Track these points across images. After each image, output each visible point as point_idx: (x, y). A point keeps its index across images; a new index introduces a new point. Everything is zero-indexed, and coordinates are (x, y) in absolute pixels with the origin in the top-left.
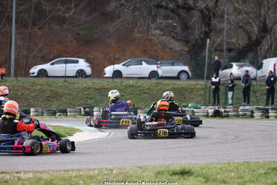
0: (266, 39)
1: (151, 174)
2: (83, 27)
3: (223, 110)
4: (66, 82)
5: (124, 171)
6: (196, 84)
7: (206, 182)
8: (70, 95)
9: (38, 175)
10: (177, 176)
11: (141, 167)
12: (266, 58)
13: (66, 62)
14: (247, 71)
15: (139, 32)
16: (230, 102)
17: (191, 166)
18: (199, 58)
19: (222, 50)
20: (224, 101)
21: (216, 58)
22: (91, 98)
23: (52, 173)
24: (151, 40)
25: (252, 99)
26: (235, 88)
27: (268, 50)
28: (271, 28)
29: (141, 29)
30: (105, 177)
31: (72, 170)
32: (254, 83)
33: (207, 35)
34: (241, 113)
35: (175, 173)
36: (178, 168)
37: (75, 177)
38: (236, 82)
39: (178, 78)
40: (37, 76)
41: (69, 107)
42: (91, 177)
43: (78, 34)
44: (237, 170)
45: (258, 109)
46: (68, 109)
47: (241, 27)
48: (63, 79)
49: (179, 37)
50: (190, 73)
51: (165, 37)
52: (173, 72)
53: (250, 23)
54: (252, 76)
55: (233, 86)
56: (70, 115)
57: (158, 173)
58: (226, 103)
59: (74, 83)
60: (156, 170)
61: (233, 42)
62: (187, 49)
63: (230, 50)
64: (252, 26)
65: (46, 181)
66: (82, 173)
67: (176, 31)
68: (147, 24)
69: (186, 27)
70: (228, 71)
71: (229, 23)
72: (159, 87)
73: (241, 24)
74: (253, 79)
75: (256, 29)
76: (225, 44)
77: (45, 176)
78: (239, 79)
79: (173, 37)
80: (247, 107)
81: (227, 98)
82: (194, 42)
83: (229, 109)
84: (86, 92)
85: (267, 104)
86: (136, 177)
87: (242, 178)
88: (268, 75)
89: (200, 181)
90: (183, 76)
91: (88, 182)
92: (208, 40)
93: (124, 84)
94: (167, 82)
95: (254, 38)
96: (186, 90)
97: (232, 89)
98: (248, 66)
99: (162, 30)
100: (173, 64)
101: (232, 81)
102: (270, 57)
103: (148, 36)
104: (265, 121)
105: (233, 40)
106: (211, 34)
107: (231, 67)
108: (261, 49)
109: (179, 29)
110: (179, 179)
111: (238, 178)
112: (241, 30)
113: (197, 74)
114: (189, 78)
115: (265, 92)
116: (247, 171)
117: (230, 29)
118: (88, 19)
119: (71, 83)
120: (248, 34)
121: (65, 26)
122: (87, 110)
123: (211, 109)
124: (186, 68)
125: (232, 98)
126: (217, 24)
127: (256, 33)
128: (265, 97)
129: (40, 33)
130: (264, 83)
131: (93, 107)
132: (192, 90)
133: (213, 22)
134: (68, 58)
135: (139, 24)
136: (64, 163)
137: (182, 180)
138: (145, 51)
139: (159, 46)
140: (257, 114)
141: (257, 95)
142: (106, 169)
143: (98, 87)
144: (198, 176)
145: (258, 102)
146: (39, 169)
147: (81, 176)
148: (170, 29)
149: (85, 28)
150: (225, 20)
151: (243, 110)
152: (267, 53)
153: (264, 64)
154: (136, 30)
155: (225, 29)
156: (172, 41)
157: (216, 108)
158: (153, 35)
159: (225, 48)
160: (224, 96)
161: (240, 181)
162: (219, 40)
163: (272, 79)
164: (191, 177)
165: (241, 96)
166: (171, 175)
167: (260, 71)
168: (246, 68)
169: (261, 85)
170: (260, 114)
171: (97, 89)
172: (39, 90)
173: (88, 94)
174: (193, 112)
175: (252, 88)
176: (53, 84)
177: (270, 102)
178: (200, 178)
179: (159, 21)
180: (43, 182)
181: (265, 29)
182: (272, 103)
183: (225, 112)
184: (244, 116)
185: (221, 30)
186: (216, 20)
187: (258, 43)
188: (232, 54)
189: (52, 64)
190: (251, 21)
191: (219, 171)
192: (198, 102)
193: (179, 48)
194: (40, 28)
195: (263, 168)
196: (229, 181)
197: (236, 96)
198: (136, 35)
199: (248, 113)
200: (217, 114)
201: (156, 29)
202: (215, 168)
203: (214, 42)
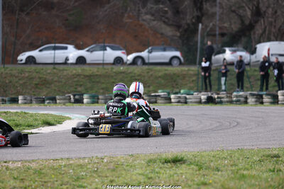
0: (259, 23)
1: (143, 162)
2: (71, 12)
3: (216, 96)
4: (54, 68)
5: (115, 159)
6: (189, 70)
7: (199, 170)
8: (59, 82)
9: (27, 164)
10: (169, 164)
11: (132, 155)
12: (259, 42)
13: (55, 48)
14: (241, 57)
15: (129, 17)
16: (223, 88)
17: (184, 154)
18: (191, 44)
19: (215, 35)
20: (216, 87)
21: (209, 43)
22: (81, 85)
23: (41, 162)
24: (141, 25)
25: (246, 84)
26: (228, 73)
27: (262, 35)
28: (265, 12)
29: (131, 14)
30: (95, 166)
31: (62, 159)
32: (248, 68)
33: (199, 20)
34: (234, 99)
35: (167, 162)
36: (170, 156)
37: (65, 166)
38: (229, 67)
39: (169, 64)
40: (26, 63)
41: (59, 95)
42: (81, 166)
43: (67, 20)
44: (231, 157)
45: (252, 95)
46: (57, 97)
47: (234, 11)
48: (52, 66)
49: (171, 22)
50: (182, 59)
51: (155, 22)
52: (165, 58)
53: (243, 7)
54: (246, 61)
55: (226, 72)
56: (60, 103)
57: (150, 161)
58: (219, 89)
59: (63, 70)
60: (148, 159)
61: (226, 27)
62: (178, 34)
63: (222, 35)
64: (245, 10)
65: (35, 170)
66: (71, 162)
67: (167, 16)
68: (137, 9)
69: (177, 12)
70: (220, 56)
71: (221, 7)
72: (151, 73)
73: (233, 8)
74: (246, 65)
75: (249, 13)
76: (217, 29)
77: (34, 165)
78: (232, 64)
79: (164, 22)
80: (241, 93)
81: (220, 84)
82: (186, 27)
83: (223, 94)
84: (76, 79)
85: (261, 90)
86: (127, 166)
87: (236, 165)
88: (262, 60)
89: (193, 169)
90: (175, 62)
91: (78, 171)
92: (200, 25)
93: (114, 70)
94: (158, 68)
95: (247, 22)
96: (178, 76)
97: (225, 75)
98: (242, 51)
99: (153, 15)
100: (164, 50)
101: (225, 66)
102: (264, 42)
103: (139, 21)
104: (260, 107)
105: (225, 25)
106: (204, 18)
107: (224, 52)
108: (254, 33)
109: (170, 14)
110: (172, 167)
111: (232, 166)
112: (234, 14)
113: (190, 59)
114: (181, 64)
115: (259, 77)
116: (241, 158)
117: (222, 14)
118: (77, 4)
119: (60, 70)
120: (241, 18)
121: (54, 12)
122: (77, 97)
123: (203, 95)
124: (178, 54)
125: (225, 84)
126: (209, 8)
127: (250, 17)
128: (259, 83)
129: (27, 19)
130: (257, 69)
131: (83, 95)
132: (184, 76)
133: (205, 6)
134: (57, 45)
135: (129, 9)
136: (53, 151)
137: (174, 168)
138: (136, 36)
139: (150, 31)
140: (251, 100)
141: (251, 80)
142: (97, 158)
143: (87, 74)
144: (191, 163)
145: (251, 88)
146: (28, 158)
147: (71, 164)
148: (161, 14)
149: (73, 14)
150: (218, 4)
151: (237, 96)
152: (260, 37)
153: (257, 49)
154: (126, 15)
155: (218, 14)
156: (163, 26)
157: (210, 94)
158: (144, 20)
159: (217, 33)
160: (217, 82)
161: (234, 168)
162: (211, 24)
163: (267, 64)
164: (184, 165)
165: (235, 81)
166: (163, 163)
167: (254, 56)
168: (239, 53)
169: (255, 70)
170: (253, 100)
171: (87, 76)
172: (27, 77)
173: (78, 81)
174: (186, 98)
175: (245, 73)
176: (42, 71)
177: (264, 88)
178: (193, 166)
179: (149, 5)
180: (32, 171)
181: (258, 13)
182: (267, 89)
183: (218, 98)
184: (238, 102)
185: (214, 15)
186: (208, 4)
187: (251, 27)
188: (226, 39)
189: (40, 51)
190: (244, 5)
191: (212, 159)
192: (191, 89)
193: (170, 34)
194: (28, 14)
195: (257, 155)
196: (223, 169)
197: (230, 82)
198: (126, 20)
199: (242, 99)
200: (210, 100)
201: (146, 14)
202: (208, 155)
203: (207, 27)
